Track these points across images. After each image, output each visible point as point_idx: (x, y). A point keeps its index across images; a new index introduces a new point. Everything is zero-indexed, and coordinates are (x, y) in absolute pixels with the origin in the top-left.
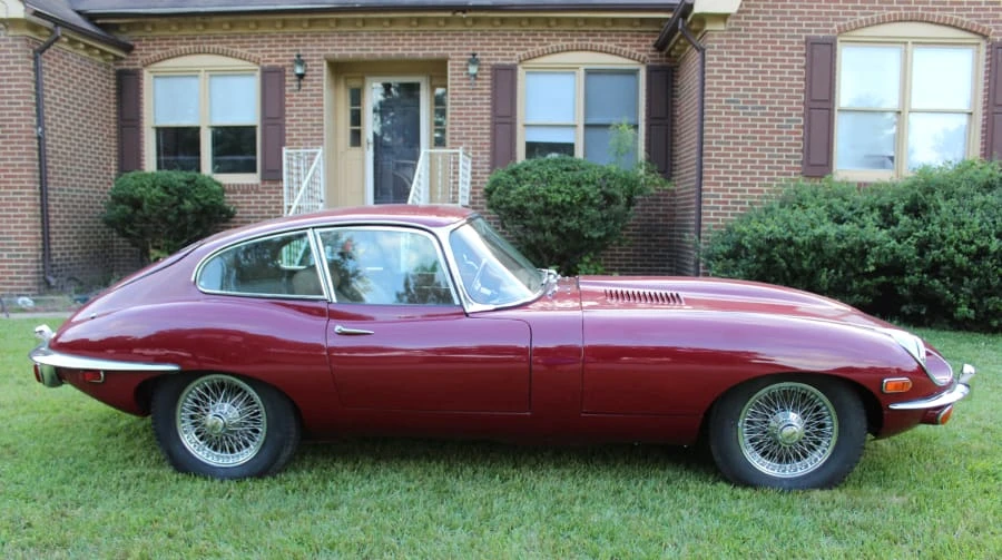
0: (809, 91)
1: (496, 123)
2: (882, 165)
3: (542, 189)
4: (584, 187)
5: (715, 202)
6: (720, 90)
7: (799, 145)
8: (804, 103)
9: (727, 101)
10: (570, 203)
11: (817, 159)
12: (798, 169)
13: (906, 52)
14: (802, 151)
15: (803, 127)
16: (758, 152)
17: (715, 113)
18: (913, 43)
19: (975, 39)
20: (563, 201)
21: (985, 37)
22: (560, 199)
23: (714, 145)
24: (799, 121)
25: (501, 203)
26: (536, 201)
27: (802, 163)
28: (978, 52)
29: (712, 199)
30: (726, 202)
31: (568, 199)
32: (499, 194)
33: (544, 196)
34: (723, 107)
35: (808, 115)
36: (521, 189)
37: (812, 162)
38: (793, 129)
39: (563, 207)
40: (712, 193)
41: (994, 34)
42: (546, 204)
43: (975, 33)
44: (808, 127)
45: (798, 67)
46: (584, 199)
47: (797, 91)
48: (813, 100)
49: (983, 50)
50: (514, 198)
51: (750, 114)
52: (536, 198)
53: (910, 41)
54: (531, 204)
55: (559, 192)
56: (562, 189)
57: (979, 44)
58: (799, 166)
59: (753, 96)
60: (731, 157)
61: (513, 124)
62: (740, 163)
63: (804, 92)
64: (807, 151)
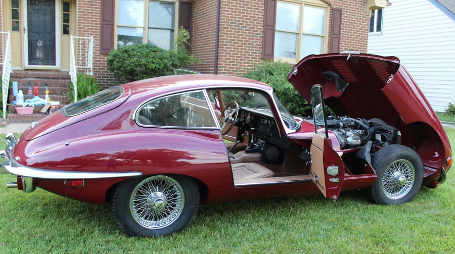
0: (265, 21)
1: (104, 24)
2: (291, 56)
3: (143, 61)
4: (164, 61)
5: (225, 70)
6: (228, 17)
7: (260, 45)
8: (263, 26)
9: (231, 23)
10: (159, 69)
11: (268, 52)
12: (260, 56)
13: (302, 7)
14: (262, 48)
15: (262, 37)
16: (244, 48)
17: (226, 28)
18: (305, 4)
19: (326, 5)
20: (156, 67)
21: (329, 5)
22: (154, 66)
23: (225, 43)
24: (261, 34)
25: (121, 67)
26: (141, 67)
27: (262, 53)
28: (327, 11)
29: (223, 69)
30: (230, 70)
31: (158, 66)
32: (118, 62)
33: (145, 65)
34: (229, 25)
35: (264, 32)
36: (132, 60)
37: (266, 53)
38: (258, 38)
39: (155, 70)
40: (224, 66)
41: (333, 4)
42: (146, 69)
43: (327, 3)
44: (264, 37)
45: (261, 10)
46: (165, 67)
47: (261, 21)
48: (266, 25)
49: (329, 11)
50: (128, 65)
51: (240, 29)
52: (140, 65)
53: (303, 3)
54: (138, 68)
55: (153, 63)
56: (154, 61)
57: (327, 8)
58: (260, 55)
59: (242, 21)
60: (232, 49)
61: (113, 25)
62: (236, 52)
63: (263, 21)
64: (264, 48)
